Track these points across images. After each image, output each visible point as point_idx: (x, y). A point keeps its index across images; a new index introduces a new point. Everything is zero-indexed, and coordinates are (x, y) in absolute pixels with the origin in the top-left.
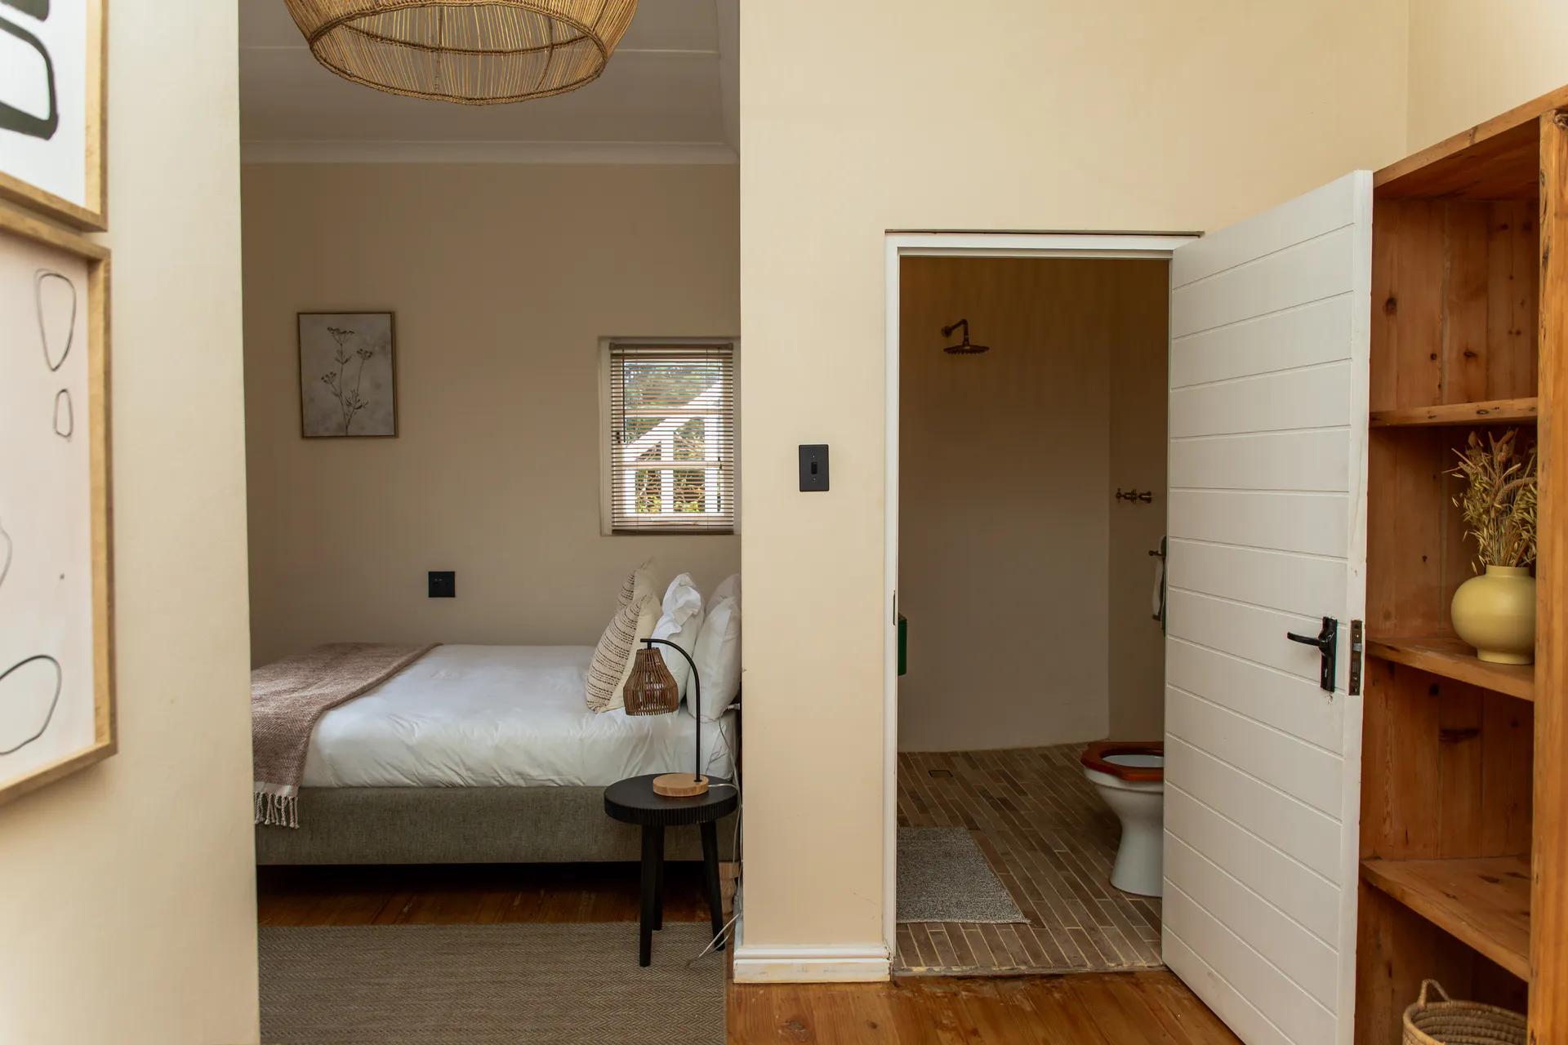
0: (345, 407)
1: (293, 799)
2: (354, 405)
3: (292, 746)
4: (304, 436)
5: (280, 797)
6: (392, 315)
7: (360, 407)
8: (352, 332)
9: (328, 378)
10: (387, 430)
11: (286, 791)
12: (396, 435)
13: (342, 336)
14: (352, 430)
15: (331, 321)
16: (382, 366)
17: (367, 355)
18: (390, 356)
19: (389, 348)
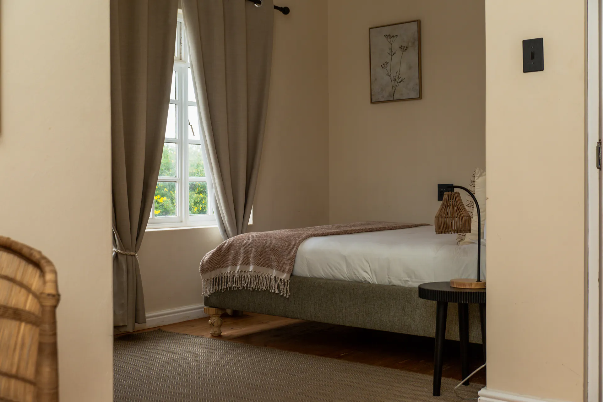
0: (393, 82)
1: (287, 281)
2: (397, 80)
3: (289, 252)
4: (372, 102)
5: (281, 279)
6: (419, 22)
7: (401, 81)
8: (397, 36)
9: (384, 65)
10: (414, 95)
11: (284, 276)
12: (420, 97)
13: (392, 39)
14: (397, 96)
15: (387, 31)
16: (412, 55)
17: (404, 49)
18: (417, 48)
19: (416, 43)
